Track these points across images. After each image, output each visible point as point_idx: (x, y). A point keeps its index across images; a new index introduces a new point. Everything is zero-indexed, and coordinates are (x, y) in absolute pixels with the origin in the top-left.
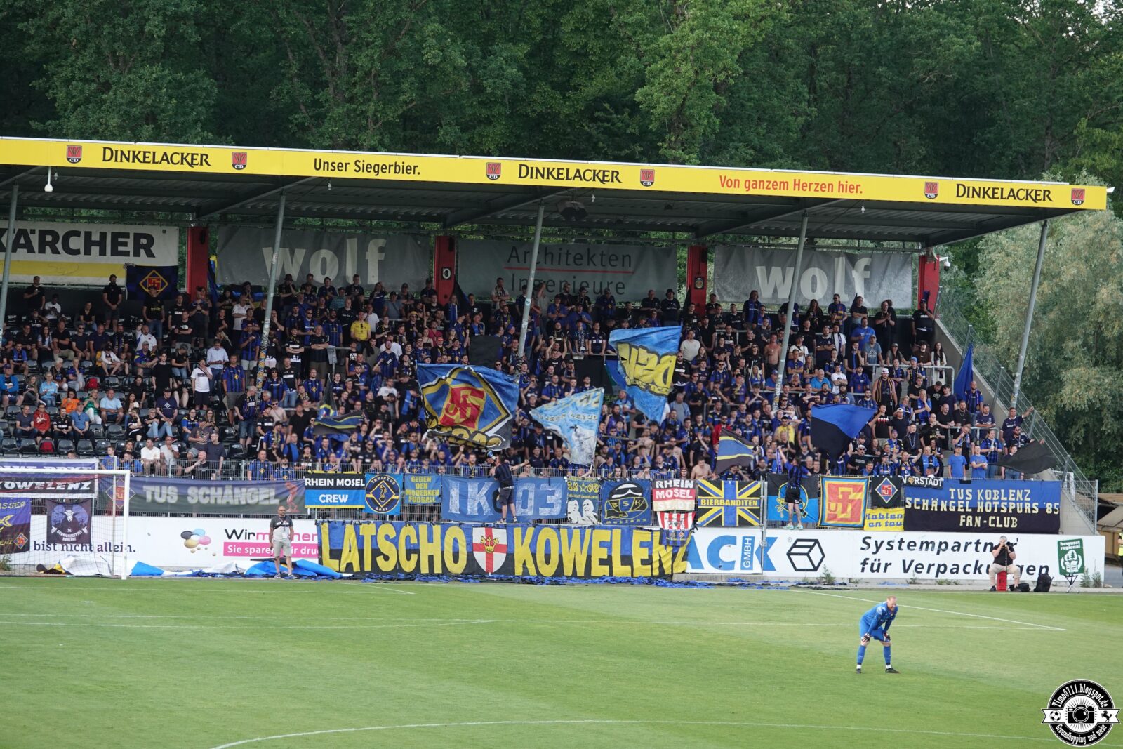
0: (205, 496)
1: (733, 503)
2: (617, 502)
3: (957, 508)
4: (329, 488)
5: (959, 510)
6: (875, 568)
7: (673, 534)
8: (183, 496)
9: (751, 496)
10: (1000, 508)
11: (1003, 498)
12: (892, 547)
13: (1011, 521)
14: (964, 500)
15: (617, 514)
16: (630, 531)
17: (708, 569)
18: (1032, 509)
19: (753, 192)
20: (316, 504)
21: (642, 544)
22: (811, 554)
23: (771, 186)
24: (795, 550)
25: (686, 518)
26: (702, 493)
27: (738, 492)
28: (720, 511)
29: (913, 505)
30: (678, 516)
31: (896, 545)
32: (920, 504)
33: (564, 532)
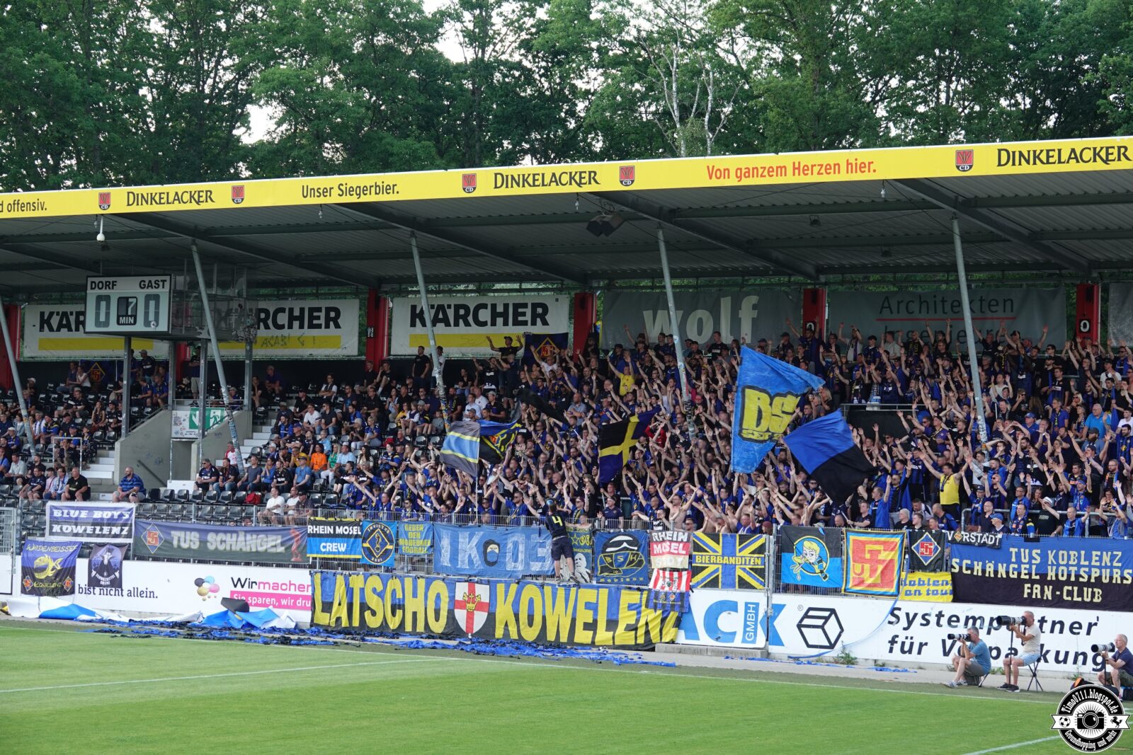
0: (222, 542)
1: (732, 560)
2: (611, 556)
3: (1019, 574)
4: (329, 536)
5: (1023, 576)
6: (906, 648)
7: (662, 596)
8: (203, 542)
9: (753, 552)
10: (1078, 576)
11: (1083, 563)
12: (928, 622)
13: (1093, 594)
14: (1030, 563)
15: (612, 571)
16: (619, 589)
17: (705, 639)
18: (1123, 578)
19: (746, 182)
20: (317, 553)
21: (630, 607)
22: (826, 627)
23: (766, 173)
24: (806, 622)
25: (680, 577)
26: (698, 548)
27: (738, 548)
28: (717, 570)
29: (961, 568)
30: (671, 575)
31: (933, 619)
32: (970, 568)
33: (548, 590)
